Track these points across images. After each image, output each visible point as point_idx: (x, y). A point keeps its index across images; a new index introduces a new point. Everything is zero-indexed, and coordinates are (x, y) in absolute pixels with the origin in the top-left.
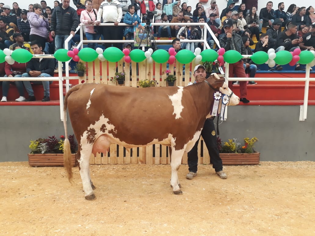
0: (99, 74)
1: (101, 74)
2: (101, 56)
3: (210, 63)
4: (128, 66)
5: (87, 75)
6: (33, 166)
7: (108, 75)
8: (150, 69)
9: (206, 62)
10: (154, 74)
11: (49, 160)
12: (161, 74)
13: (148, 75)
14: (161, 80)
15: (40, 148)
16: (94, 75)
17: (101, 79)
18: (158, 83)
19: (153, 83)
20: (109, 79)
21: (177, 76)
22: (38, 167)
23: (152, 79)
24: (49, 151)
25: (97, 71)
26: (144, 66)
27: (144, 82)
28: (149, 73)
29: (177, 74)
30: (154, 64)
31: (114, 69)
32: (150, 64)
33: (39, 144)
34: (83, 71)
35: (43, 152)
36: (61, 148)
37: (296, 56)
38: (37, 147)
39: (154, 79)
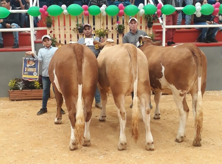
0: (64, 25)
1: (65, 25)
2: (65, 11)
3: (151, 15)
4: (86, 18)
5: (54, 26)
6: (13, 100)
7: (70, 25)
8: (103, 21)
9: (148, 15)
10: (107, 24)
11: (26, 95)
12: (112, 24)
13: (103, 25)
14: (112, 28)
15: (18, 85)
16: (59, 26)
17: (65, 29)
18: (110, 32)
19: (107, 32)
20: (72, 29)
21: (125, 25)
22: (17, 101)
23: (105, 29)
24: (25, 88)
25: (62, 23)
26: (99, 18)
27: (99, 31)
28: (103, 23)
29: (125, 24)
30: (107, 16)
31: (75, 21)
32: (103, 17)
33: (16, 83)
34: (51, 23)
35: (21, 89)
36: (36, 85)
37: (216, 9)
38: (15, 85)
39: (107, 28)
